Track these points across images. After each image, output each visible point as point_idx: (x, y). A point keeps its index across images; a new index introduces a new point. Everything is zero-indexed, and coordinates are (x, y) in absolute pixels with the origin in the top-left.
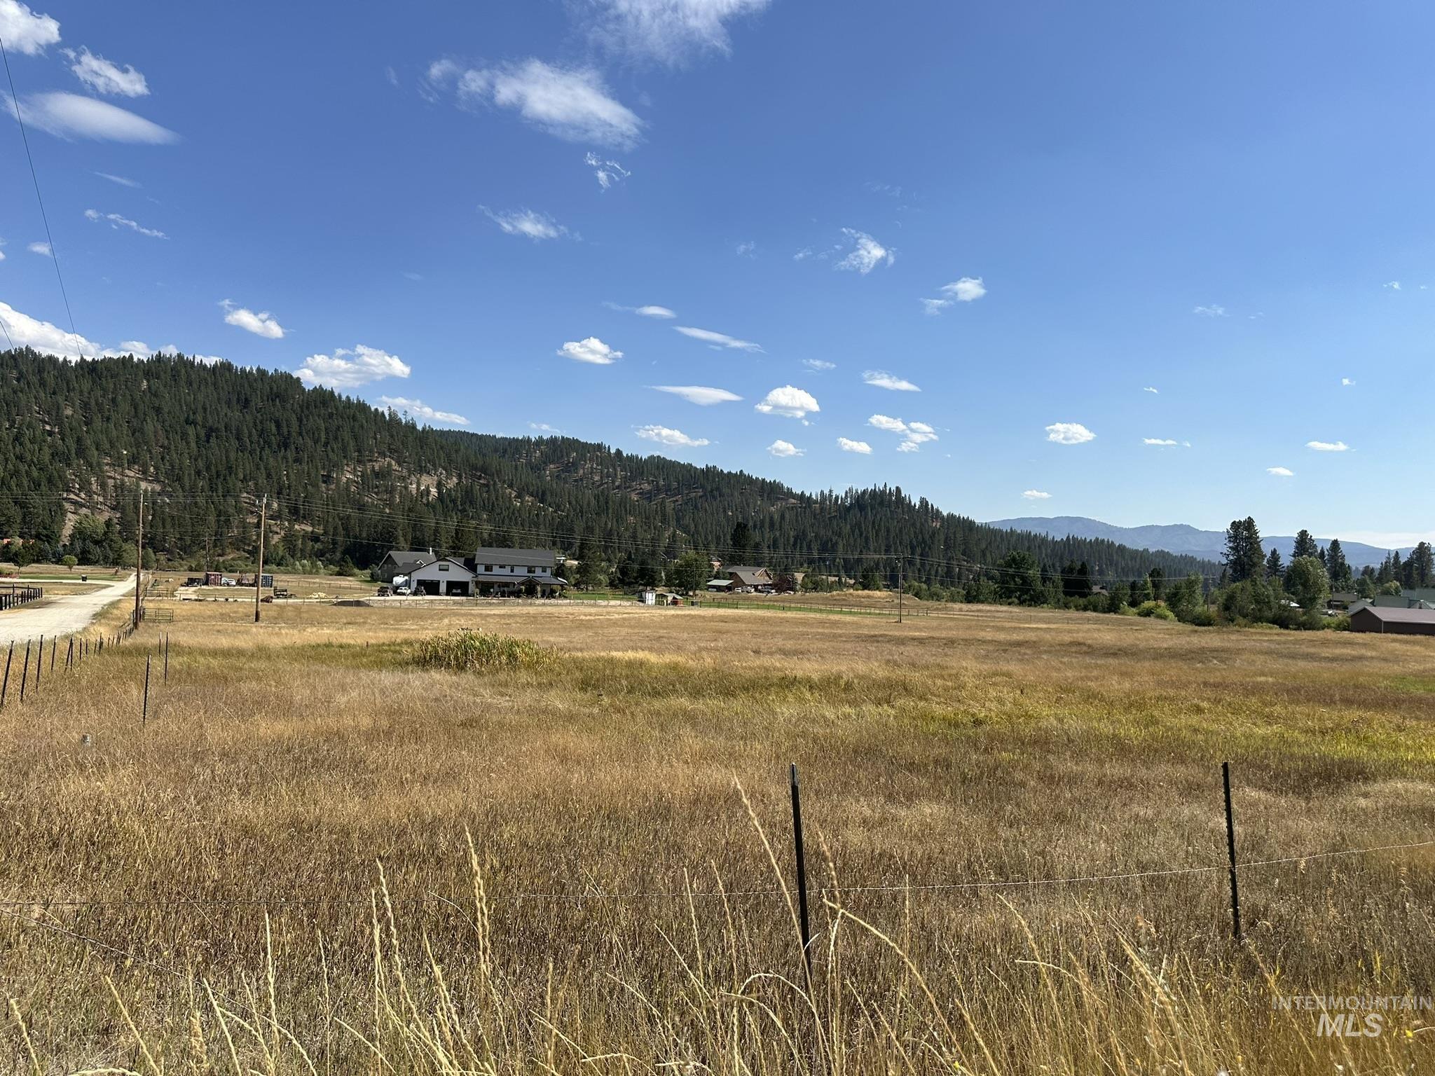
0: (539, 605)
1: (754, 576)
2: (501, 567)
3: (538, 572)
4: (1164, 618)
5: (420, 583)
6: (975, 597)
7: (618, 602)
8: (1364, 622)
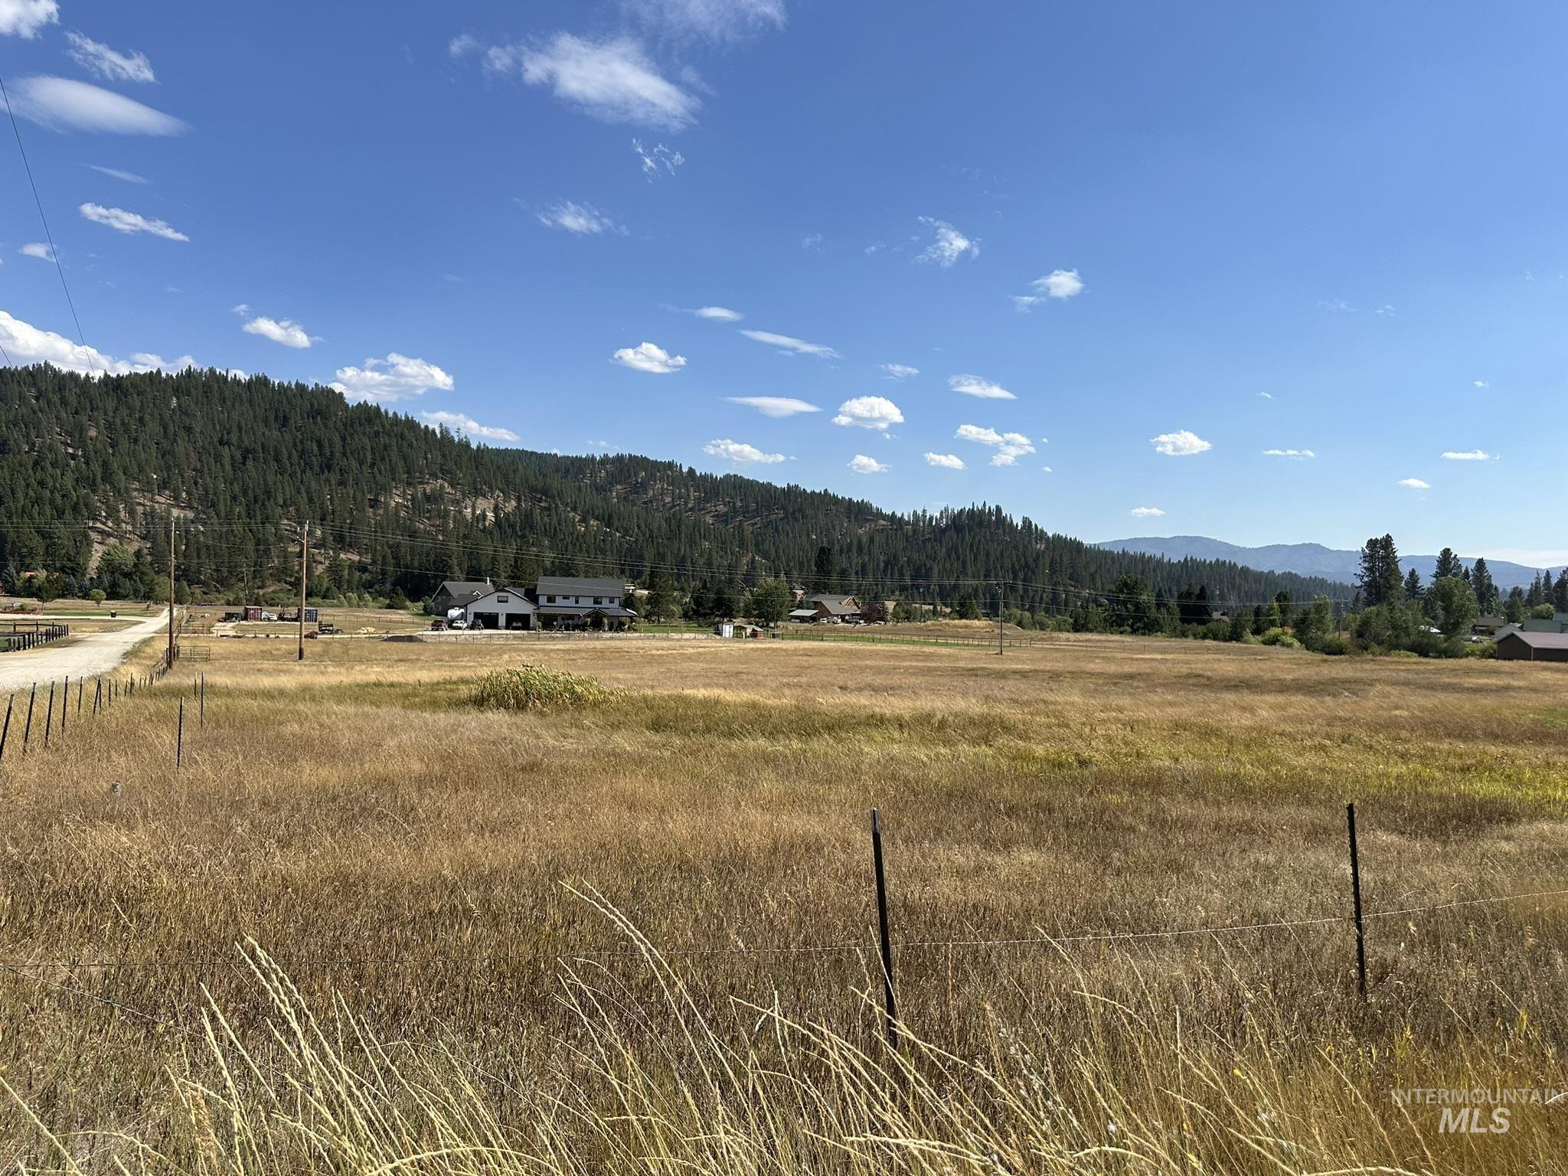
0: (607, 639)
1: (841, 605)
2: (565, 598)
3: (605, 603)
4: (1290, 646)
5: (477, 616)
6: (1083, 626)
7: (692, 635)
8: (1512, 649)
